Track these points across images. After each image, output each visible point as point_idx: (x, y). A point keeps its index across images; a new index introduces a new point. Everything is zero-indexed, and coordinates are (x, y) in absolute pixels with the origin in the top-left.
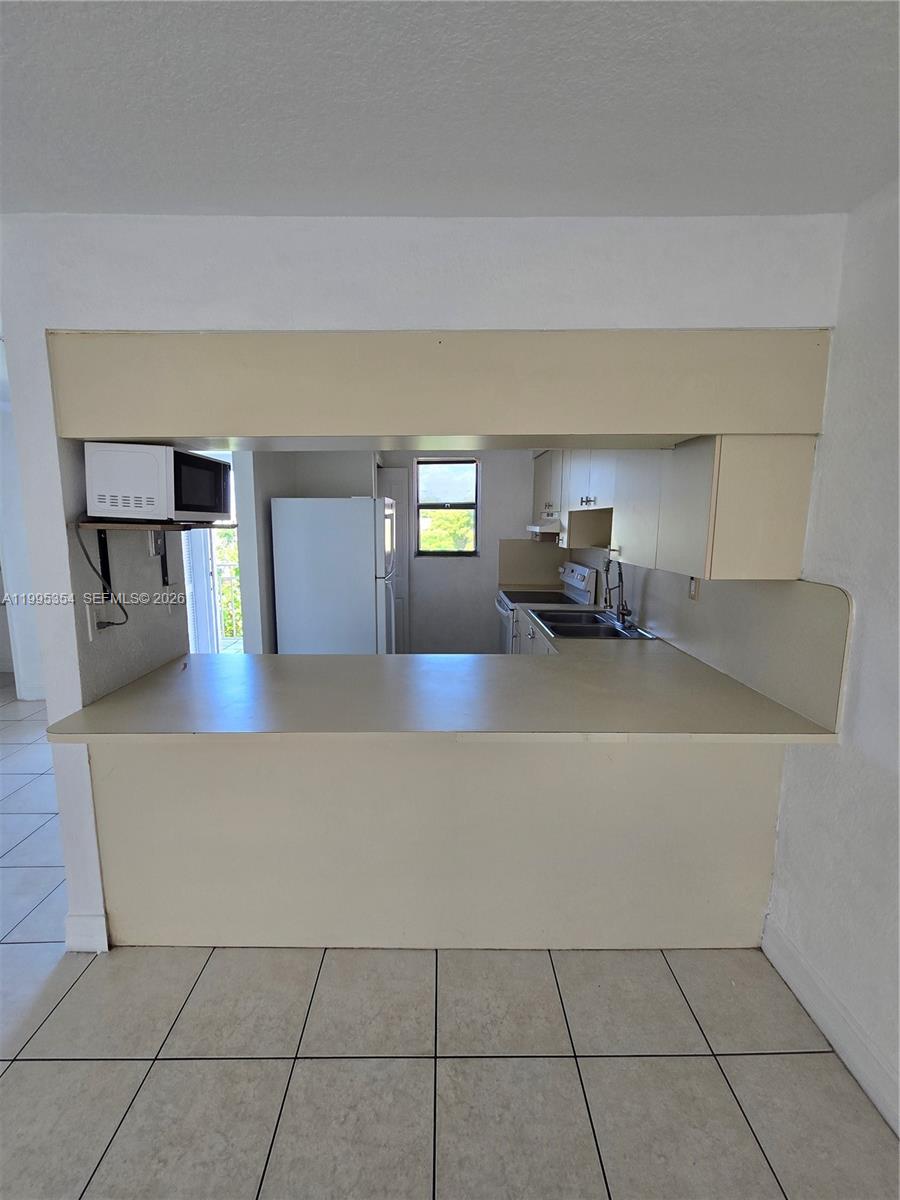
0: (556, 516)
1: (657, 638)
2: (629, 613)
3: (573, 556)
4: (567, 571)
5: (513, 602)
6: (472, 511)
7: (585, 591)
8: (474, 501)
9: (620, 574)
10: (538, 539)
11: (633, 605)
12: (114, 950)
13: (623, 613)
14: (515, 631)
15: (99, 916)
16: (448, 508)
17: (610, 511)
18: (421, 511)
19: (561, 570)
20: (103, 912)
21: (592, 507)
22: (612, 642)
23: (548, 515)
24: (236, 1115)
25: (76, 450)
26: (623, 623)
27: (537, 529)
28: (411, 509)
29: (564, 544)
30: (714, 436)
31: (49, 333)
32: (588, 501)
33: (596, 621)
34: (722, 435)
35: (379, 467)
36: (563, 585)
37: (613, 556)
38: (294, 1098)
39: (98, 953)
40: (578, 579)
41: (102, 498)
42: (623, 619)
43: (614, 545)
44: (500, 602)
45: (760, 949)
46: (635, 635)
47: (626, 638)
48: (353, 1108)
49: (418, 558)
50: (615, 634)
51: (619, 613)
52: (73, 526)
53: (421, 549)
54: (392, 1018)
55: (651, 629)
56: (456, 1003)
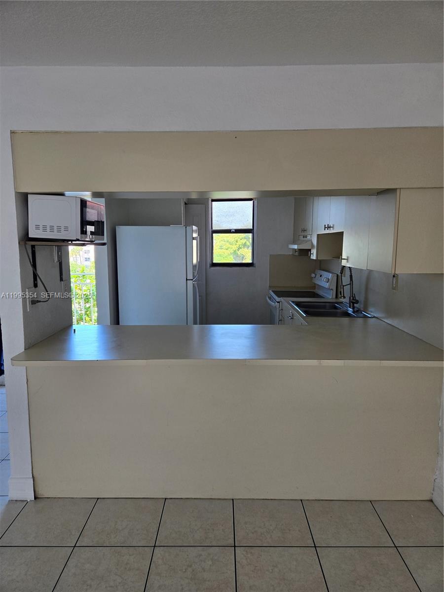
0: (309, 237)
1: (374, 317)
2: (357, 302)
3: (321, 265)
4: (317, 276)
5: (279, 297)
6: (250, 235)
7: (329, 289)
8: (252, 228)
9: (351, 276)
10: (297, 254)
11: (360, 297)
12: (37, 500)
13: (353, 301)
14: (280, 316)
15: (29, 478)
16: (233, 233)
17: (342, 233)
18: (214, 235)
19: (313, 275)
20: (32, 476)
21: (331, 231)
22: (346, 320)
23: (304, 237)
24: (126, 568)
25: (23, 199)
26: (353, 308)
27: (296, 247)
28: (208, 234)
29: (314, 257)
30: (397, 189)
31: (12, 132)
32: (329, 227)
33: (336, 308)
34: (400, 189)
35: (186, 204)
36: (315, 286)
37: (344, 263)
38: (157, 562)
39: (28, 501)
40: (325, 281)
41: (37, 227)
42: (353, 305)
43: (344, 256)
44: (270, 298)
45: (431, 501)
46: (361, 315)
47: (355, 317)
48: (191, 566)
49: (213, 268)
50: (347, 314)
51: (350, 302)
52: (22, 243)
53: (214, 262)
54: (208, 530)
55: (371, 312)
56: (246, 523)
